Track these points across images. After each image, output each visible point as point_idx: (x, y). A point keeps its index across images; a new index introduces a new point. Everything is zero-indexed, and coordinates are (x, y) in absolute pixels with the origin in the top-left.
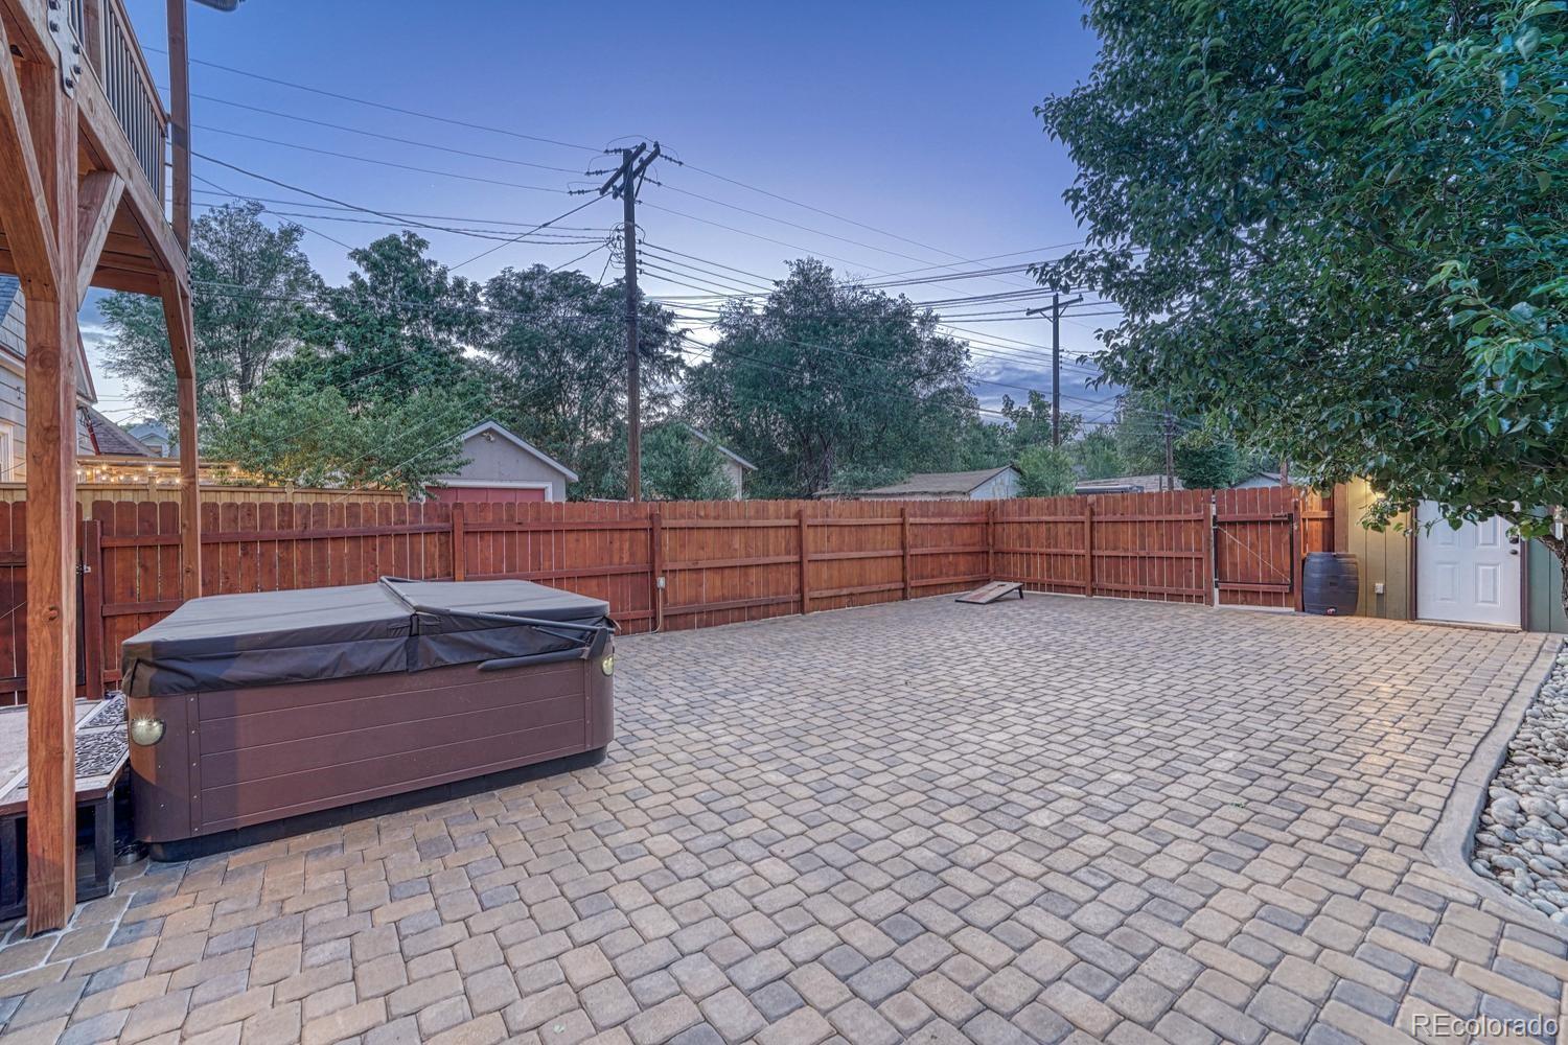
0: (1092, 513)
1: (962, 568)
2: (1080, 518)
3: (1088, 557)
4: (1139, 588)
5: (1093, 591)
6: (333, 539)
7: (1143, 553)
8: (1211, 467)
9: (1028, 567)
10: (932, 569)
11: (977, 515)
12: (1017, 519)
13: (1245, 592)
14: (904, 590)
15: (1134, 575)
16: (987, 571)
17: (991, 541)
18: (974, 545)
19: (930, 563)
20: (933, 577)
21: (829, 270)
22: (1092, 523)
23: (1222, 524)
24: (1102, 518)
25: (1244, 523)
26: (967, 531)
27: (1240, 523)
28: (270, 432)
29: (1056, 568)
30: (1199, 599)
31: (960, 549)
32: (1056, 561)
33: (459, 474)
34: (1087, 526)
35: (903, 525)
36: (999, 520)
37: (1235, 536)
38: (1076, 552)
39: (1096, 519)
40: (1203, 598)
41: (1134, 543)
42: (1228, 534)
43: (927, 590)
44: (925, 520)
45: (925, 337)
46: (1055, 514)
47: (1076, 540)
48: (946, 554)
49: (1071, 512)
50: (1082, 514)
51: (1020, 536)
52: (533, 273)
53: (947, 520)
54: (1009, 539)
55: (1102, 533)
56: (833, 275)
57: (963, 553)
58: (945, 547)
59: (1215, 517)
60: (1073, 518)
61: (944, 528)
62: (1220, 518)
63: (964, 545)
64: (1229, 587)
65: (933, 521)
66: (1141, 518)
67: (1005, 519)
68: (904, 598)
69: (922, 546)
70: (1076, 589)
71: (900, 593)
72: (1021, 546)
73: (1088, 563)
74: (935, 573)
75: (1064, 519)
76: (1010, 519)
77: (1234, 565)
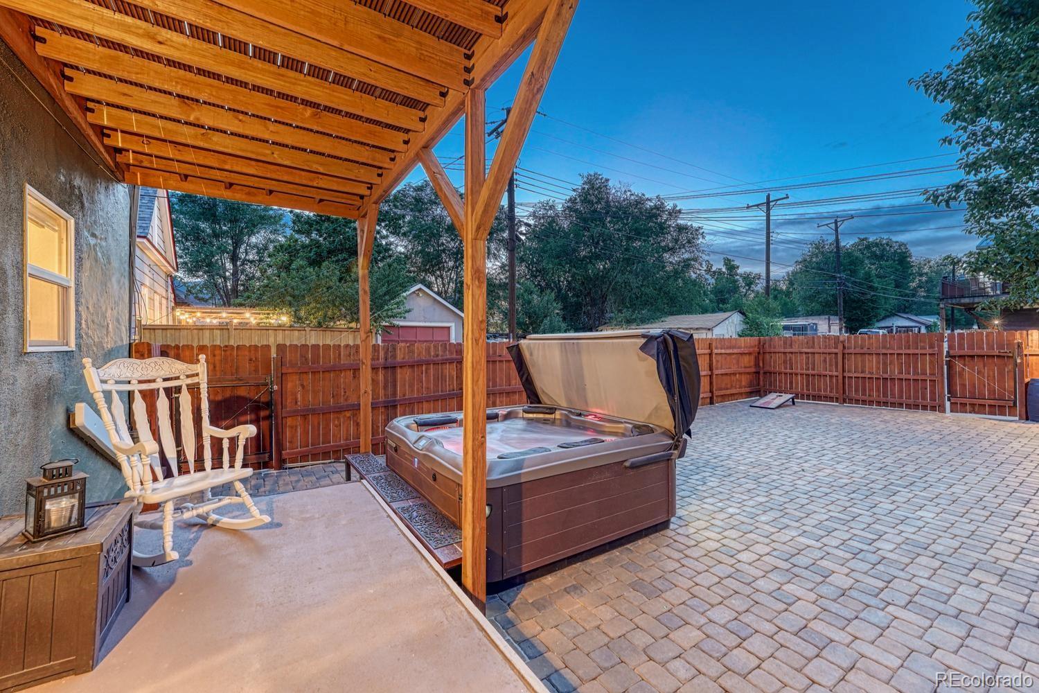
0: (844, 347)
1: (743, 383)
2: (836, 351)
3: (840, 378)
4: (882, 399)
5: (844, 401)
6: (401, 367)
7: (885, 376)
8: (865, 310)
9: (791, 383)
10: (726, 384)
11: (753, 347)
12: (782, 350)
13: (973, 405)
14: (711, 398)
15: (878, 390)
16: (759, 385)
17: (761, 365)
18: (750, 367)
19: (726, 380)
20: (727, 389)
21: (607, 180)
22: (844, 354)
23: (954, 357)
24: (852, 351)
25: (972, 357)
26: (746, 358)
27: (969, 356)
28: (297, 293)
29: (814, 385)
30: (933, 408)
31: (742, 370)
32: (813, 380)
33: (405, 318)
34: (840, 357)
35: (710, 354)
36: (768, 350)
37: (965, 365)
38: (830, 373)
39: (846, 351)
40: (938, 407)
41: (879, 368)
42: (959, 365)
43: (724, 398)
44: (723, 351)
45: (672, 223)
46: (813, 347)
47: (831, 365)
48: (734, 374)
49: (826, 346)
50: (836, 348)
51: (785, 362)
52: (422, 186)
53: (735, 351)
54: (776, 363)
55: (852, 363)
56: (610, 184)
57: (745, 373)
58: (734, 369)
59: (948, 352)
60: (828, 351)
61: (733, 356)
62: (952, 352)
63: (745, 367)
64: (959, 401)
65: (728, 351)
66: (884, 351)
67: (772, 350)
68: (712, 403)
69: (721, 368)
70: (831, 399)
71: (708, 400)
72: (786, 368)
73: (840, 381)
74: (729, 386)
75: (821, 351)
76: (777, 350)
77: (963, 386)
